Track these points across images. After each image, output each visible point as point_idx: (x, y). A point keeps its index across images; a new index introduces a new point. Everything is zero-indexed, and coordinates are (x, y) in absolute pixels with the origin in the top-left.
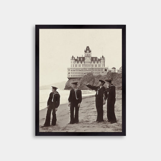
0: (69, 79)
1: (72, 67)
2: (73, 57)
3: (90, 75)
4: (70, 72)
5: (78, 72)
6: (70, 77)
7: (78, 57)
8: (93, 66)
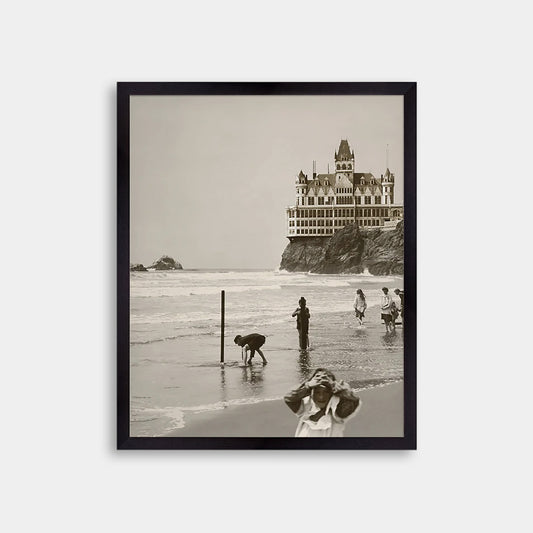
0: (292, 242)
1: (300, 206)
2: (302, 174)
3: (351, 231)
4: (295, 219)
5: (317, 219)
6: (295, 235)
7: (315, 175)
8: (358, 200)
